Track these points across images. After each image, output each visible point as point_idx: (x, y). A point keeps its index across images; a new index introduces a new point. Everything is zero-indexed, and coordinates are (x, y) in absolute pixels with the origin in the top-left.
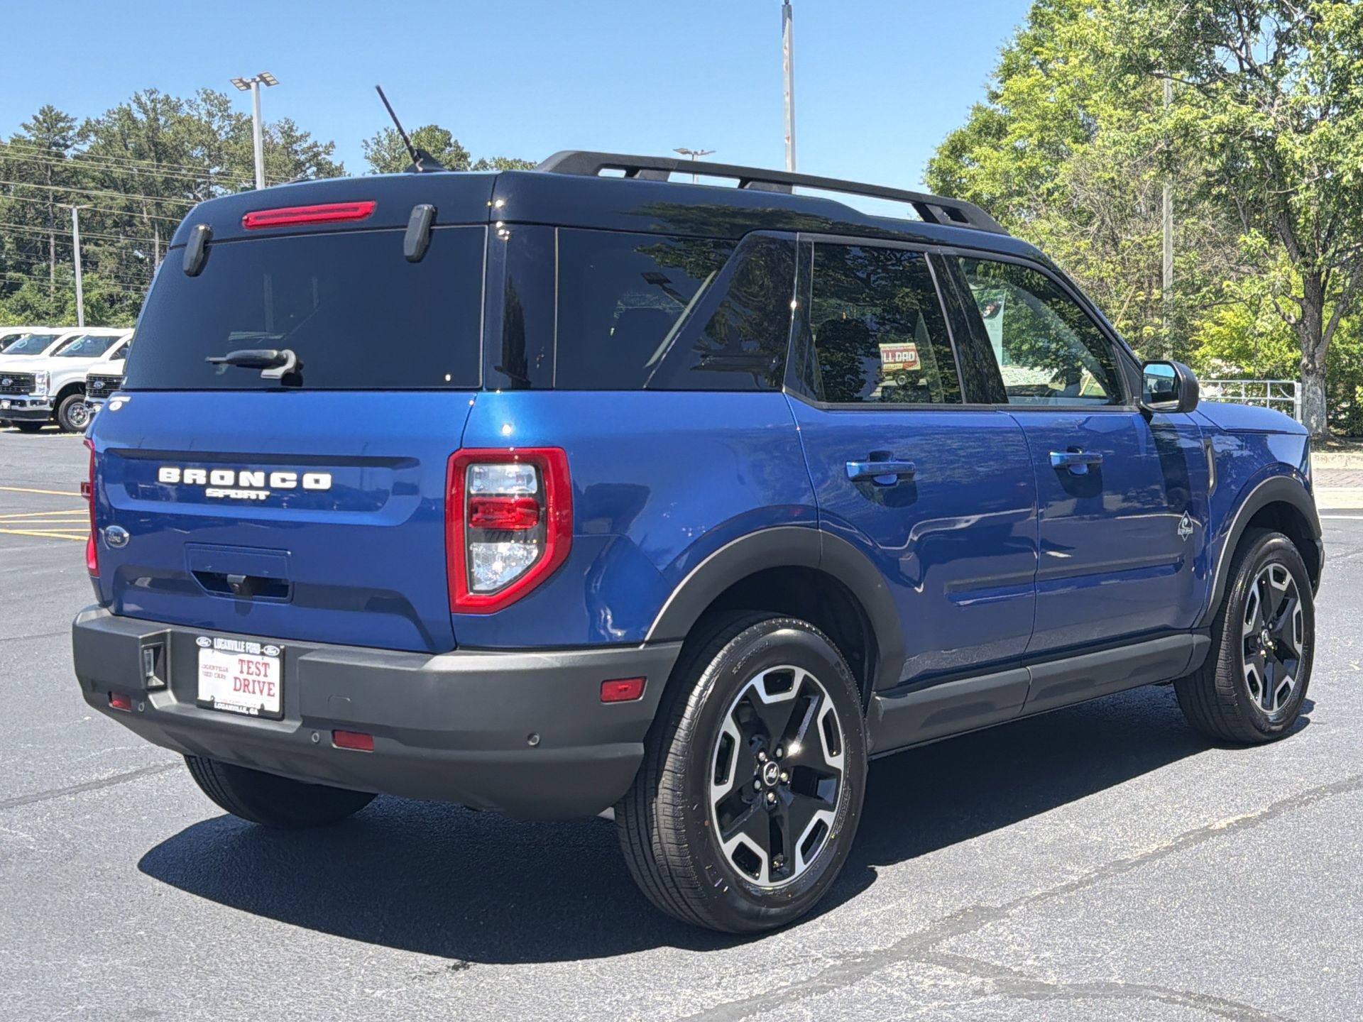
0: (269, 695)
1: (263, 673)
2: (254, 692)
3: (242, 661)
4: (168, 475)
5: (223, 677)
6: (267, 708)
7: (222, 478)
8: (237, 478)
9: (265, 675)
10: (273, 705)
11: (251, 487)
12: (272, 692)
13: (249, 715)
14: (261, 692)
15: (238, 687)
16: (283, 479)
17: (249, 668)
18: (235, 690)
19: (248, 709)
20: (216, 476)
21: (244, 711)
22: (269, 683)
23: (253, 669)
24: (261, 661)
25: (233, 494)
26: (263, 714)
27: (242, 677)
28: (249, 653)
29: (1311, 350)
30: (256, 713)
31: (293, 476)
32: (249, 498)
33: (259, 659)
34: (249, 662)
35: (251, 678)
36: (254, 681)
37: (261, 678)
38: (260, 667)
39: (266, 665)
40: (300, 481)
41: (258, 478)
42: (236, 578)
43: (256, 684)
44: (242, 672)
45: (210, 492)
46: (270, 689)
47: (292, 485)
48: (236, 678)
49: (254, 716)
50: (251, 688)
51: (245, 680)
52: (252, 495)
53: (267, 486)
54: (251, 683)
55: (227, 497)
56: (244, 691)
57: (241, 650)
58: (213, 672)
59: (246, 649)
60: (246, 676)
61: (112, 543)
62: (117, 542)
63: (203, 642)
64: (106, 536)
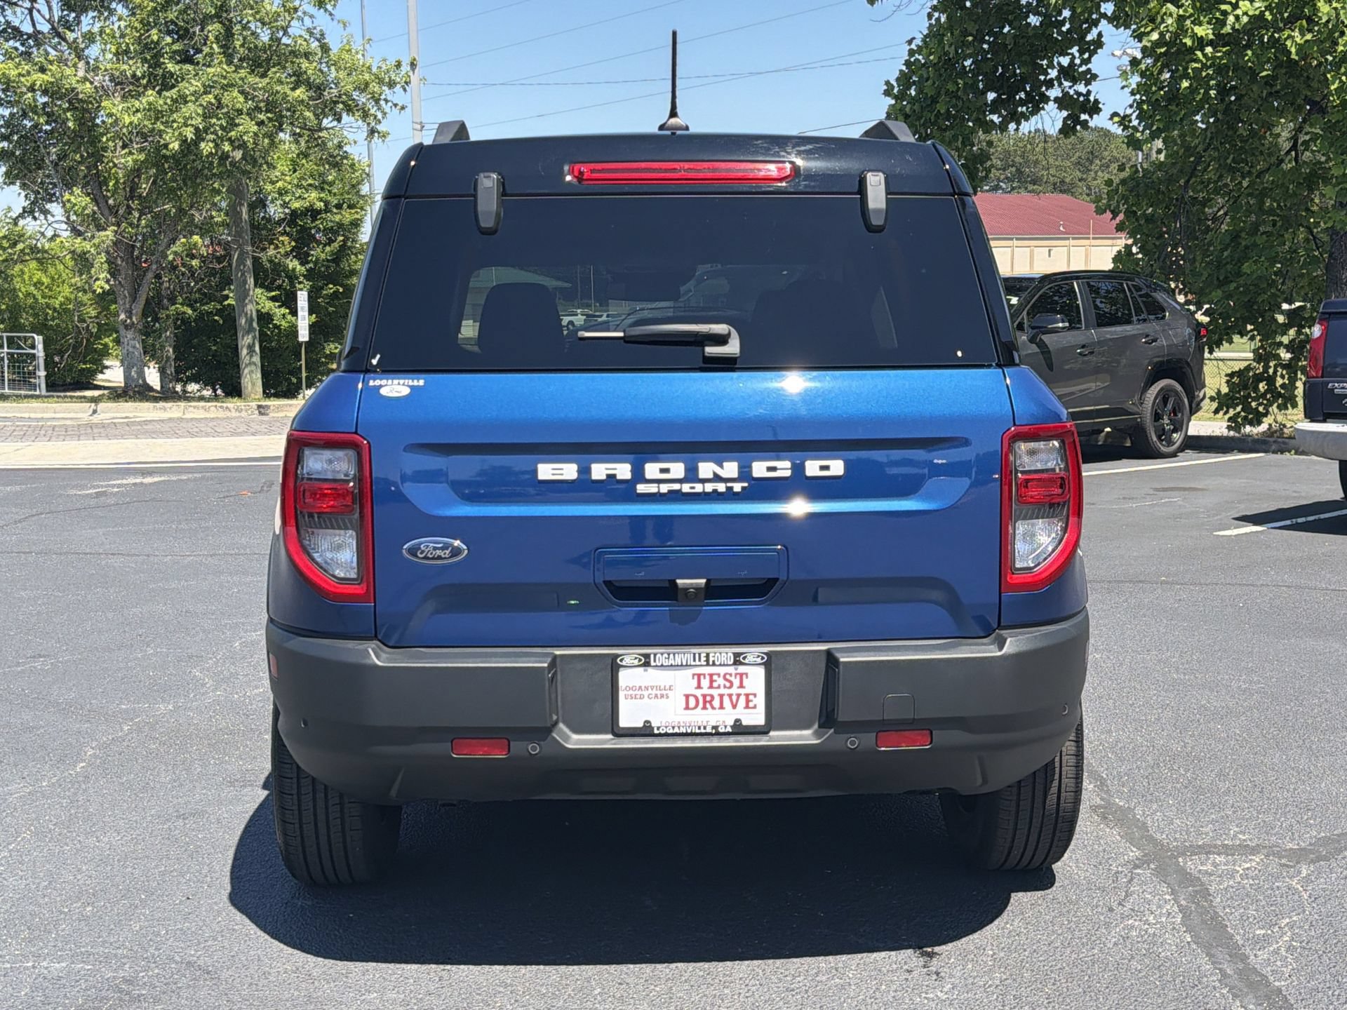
0: (747, 707)
1: (736, 684)
2: (722, 707)
3: (699, 675)
4: (554, 471)
5: (662, 697)
6: (745, 723)
7: (665, 470)
8: (692, 471)
9: (741, 686)
10: (757, 717)
11: (718, 479)
12: (752, 704)
13: (718, 734)
14: (734, 706)
15: (692, 704)
16: (772, 468)
17: (712, 681)
18: (687, 708)
19: (715, 727)
20: (652, 470)
21: (710, 730)
22: (747, 695)
23: (721, 681)
24: (732, 672)
25: (686, 488)
26: (739, 729)
27: (698, 693)
28: (714, 664)
29: (128, 306)
30: (729, 729)
31: (787, 464)
32: (715, 491)
33: (731, 670)
34: (711, 675)
35: (715, 692)
36: (721, 696)
37: (734, 691)
38: (732, 678)
39: (743, 675)
40: (798, 469)
41: (730, 470)
42: (690, 582)
43: (727, 698)
44: (699, 687)
45: (641, 488)
46: (749, 701)
47: (786, 473)
48: (687, 696)
49: (723, 734)
50: (716, 703)
51: (704, 696)
52: (722, 487)
53: (744, 477)
54: (716, 698)
55: (679, 491)
56: (704, 708)
57: (698, 663)
58: (646, 693)
59: (707, 661)
60: (706, 691)
61: (426, 558)
62: (439, 558)
63: (628, 660)
64: (413, 551)
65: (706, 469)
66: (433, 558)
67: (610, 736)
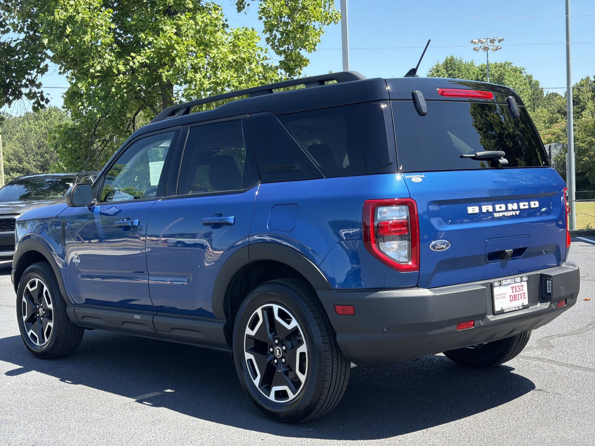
0: (524, 298)
1: (521, 290)
2: (519, 299)
3: (512, 287)
4: (472, 210)
5: (504, 297)
6: (525, 304)
7: (500, 207)
8: (507, 207)
10: (526, 302)
11: (513, 210)
12: (525, 297)
13: (520, 310)
14: (521, 298)
15: (512, 300)
16: (523, 205)
17: (516, 289)
18: (511, 301)
19: (518, 307)
20: (497, 207)
21: (517, 309)
22: (524, 293)
23: (518, 289)
24: (520, 285)
25: (506, 214)
26: (525, 307)
27: (513, 294)
28: (516, 283)
30: (522, 307)
31: (527, 203)
32: (513, 215)
34: (515, 287)
35: (517, 293)
36: (518, 294)
37: (521, 292)
38: (520, 288)
39: (522, 286)
40: (529, 205)
41: (515, 206)
42: (509, 251)
43: (519, 295)
44: (513, 292)
45: (496, 215)
46: (524, 296)
47: (527, 207)
48: (510, 296)
49: (521, 309)
50: (517, 298)
51: (514, 295)
52: (514, 213)
53: (519, 209)
54: (517, 295)
55: (504, 216)
56: (515, 300)
57: (513, 283)
58: (500, 297)
59: (515, 281)
60: (515, 293)
61: (438, 249)
62: (443, 248)
63: (496, 284)
64: (434, 246)
65: (510, 206)
66: (441, 249)
67: (492, 316)
